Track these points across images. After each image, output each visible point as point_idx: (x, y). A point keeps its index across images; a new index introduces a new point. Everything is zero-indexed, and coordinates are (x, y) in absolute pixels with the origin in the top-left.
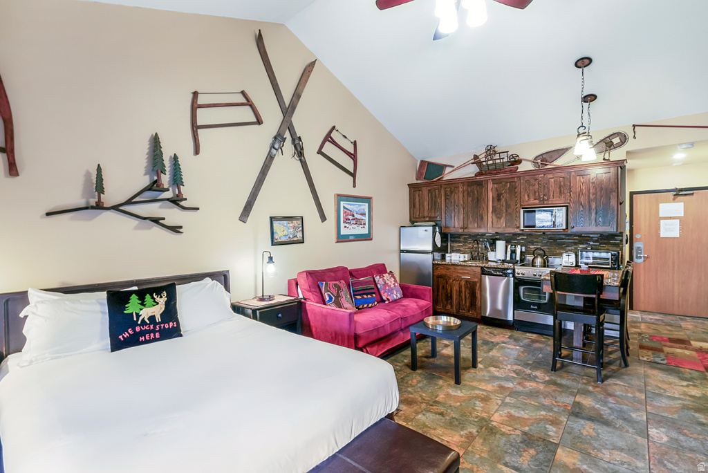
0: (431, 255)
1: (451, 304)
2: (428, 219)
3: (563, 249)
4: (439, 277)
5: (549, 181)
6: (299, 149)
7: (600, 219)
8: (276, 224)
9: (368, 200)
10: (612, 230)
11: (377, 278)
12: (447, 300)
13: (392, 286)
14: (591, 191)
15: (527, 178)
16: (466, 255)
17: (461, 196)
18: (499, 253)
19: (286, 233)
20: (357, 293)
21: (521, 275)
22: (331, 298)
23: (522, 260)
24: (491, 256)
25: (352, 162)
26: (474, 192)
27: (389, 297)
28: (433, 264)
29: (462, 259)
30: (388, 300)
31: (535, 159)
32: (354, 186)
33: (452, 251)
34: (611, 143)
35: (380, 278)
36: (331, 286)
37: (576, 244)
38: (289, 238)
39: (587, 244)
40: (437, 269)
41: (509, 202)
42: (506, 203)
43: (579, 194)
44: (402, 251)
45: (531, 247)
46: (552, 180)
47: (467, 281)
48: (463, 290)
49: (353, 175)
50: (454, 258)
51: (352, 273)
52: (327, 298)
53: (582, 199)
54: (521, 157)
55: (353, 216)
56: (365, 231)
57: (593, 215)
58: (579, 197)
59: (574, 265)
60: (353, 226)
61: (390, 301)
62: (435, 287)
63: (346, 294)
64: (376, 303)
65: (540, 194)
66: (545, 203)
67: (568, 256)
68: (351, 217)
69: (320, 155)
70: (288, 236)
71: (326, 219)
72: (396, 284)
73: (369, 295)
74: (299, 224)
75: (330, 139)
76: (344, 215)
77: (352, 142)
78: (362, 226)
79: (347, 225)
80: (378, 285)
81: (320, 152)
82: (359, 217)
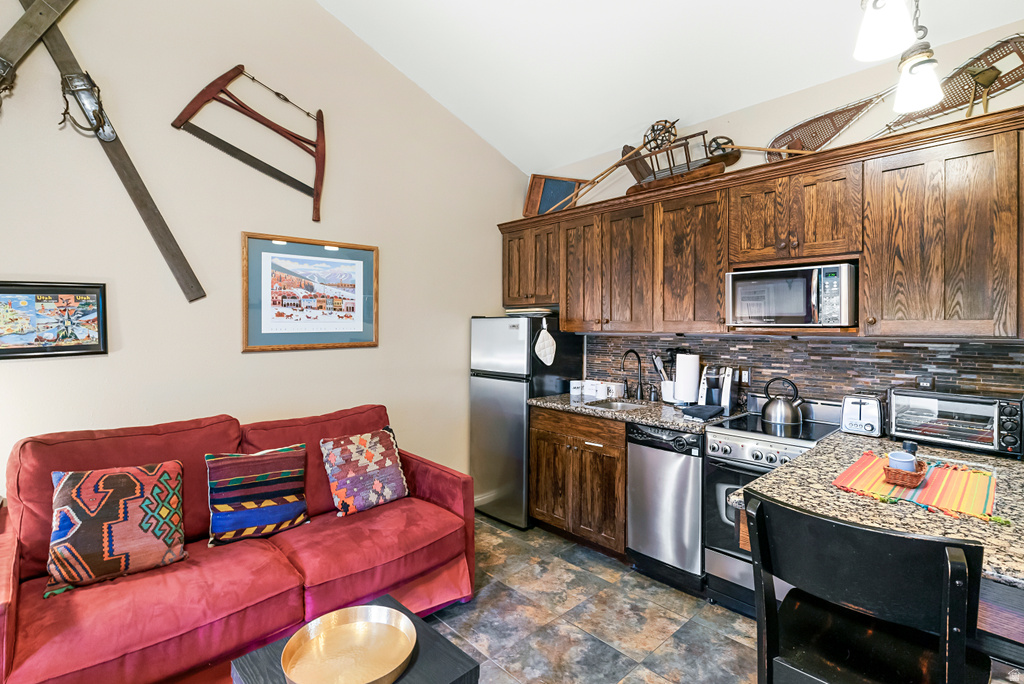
0: (524, 386)
1: (563, 507)
2: (533, 301)
4: (542, 437)
5: (802, 193)
7: (959, 297)
9: (365, 253)
10: (999, 332)
11: (327, 448)
13: (372, 467)
15: (747, 190)
16: (614, 386)
17: (597, 245)
18: (684, 383)
20: (224, 495)
21: (720, 453)
22: (66, 523)
23: (736, 405)
24: (667, 390)
25: (310, 163)
26: (624, 234)
27: (350, 501)
28: (530, 407)
29: (602, 396)
30: (345, 506)
31: (773, 146)
32: (317, 218)
33: (592, 376)
36: (90, 485)
37: (884, 368)
38: (39, 339)
39: (917, 369)
40: (536, 418)
41: (701, 257)
42: (695, 257)
43: (891, 226)
44: (476, 373)
45: (766, 372)
46: (813, 190)
47: (597, 455)
48: (589, 475)
50: (589, 390)
51: (248, 436)
52: (55, 524)
53: (899, 240)
54: (738, 143)
55: (311, 288)
56: (355, 324)
57: (936, 287)
58: (890, 232)
59: (877, 433)
60: (307, 312)
61: (352, 510)
62: (532, 460)
63: (153, 507)
64: (301, 518)
65: (780, 229)
66: (793, 253)
67: (861, 404)
68: (300, 292)
69: (183, 134)
70: (35, 336)
71: (204, 296)
72: (388, 463)
73: (268, 498)
74: (88, 304)
75: (223, 96)
76: (277, 285)
77: (308, 114)
78: (342, 314)
79: (288, 311)
80: (327, 466)
81: (183, 122)
82: (331, 291)
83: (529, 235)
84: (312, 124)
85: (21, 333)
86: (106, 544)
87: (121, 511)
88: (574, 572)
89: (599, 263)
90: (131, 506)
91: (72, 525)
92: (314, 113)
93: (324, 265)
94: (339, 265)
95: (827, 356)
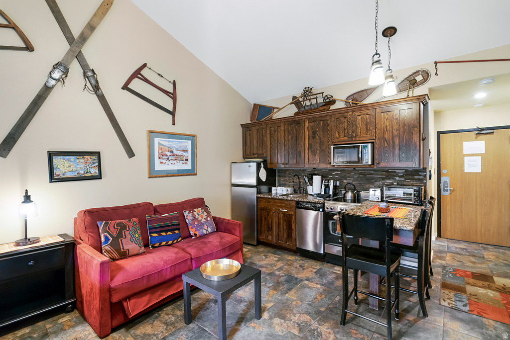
0: (255, 190)
1: (272, 235)
2: (256, 156)
3: (372, 183)
4: (262, 209)
5: (356, 118)
6: (93, 82)
7: (403, 155)
8: (56, 160)
9: (192, 137)
10: (414, 166)
11: (186, 214)
12: (268, 231)
13: (203, 220)
14: (395, 127)
15: (338, 116)
16: (289, 189)
17: (283, 134)
18: (316, 187)
19: (73, 168)
20: (154, 230)
21: (330, 210)
22: (107, 239)
23: (335, 194)
24: (310, 190)
25: (171, 101)
26: (293, 130)
27: (197, 233)
28: (257, 197)
29: (285, 193)
30: (195, 235)
31: (347, 99)
32: (174, 124)
33: (280, 185)
34: (415, 81)
35: (190, 212)
36: (112, 226)
37: (383, 179)
38: (78, 173)
39: (393, 179)
40: (260, 202)
41: (322, 140)
42: (320, 140)
43: (384, 131)
44: (233, 185)
45: (345, 181)
46: (360, 117)
47: (284, 213)
48: (282, 222)
49: (173, 113)
50: (279, 191)
51: (157, 210)
52: (103, 239)
53: (386, 136)
54: (335, 98)
55: (172, 152)
56: (188, 166)
57: (397, 151)
58: (384, 133)
59: (380, 200)
60: (171, 162)
61: (198, 236)
62: (259, 218)
63: (133, 234)
64: (180, 239)
65: (349, 131)
66: (353, 139)
67: (375, 191)
68: (169, 154)
69: (125, 91)
70: (77, 172)
71: (134, 155)
72: (209, 219)
73: (169, 231)
74: (94, 160)
75: (139, 76)
76: (160, 151)
77: (170, 82)
78: (184, 162)
79: (164, 161)
80: (187, 220)
81: (125, 87)
82: (180, 153)
83: (254, 129)
84: (171, 86)
85: (72, 171)
86: (121, 246)
87: (124, 235)
88: (278, 257)
89: (284, 141)
90: (126, 233)
91: (109, 239)
92: (172, 81)
93: (177, 143)
94: (182, 142)
95: (365, 175)
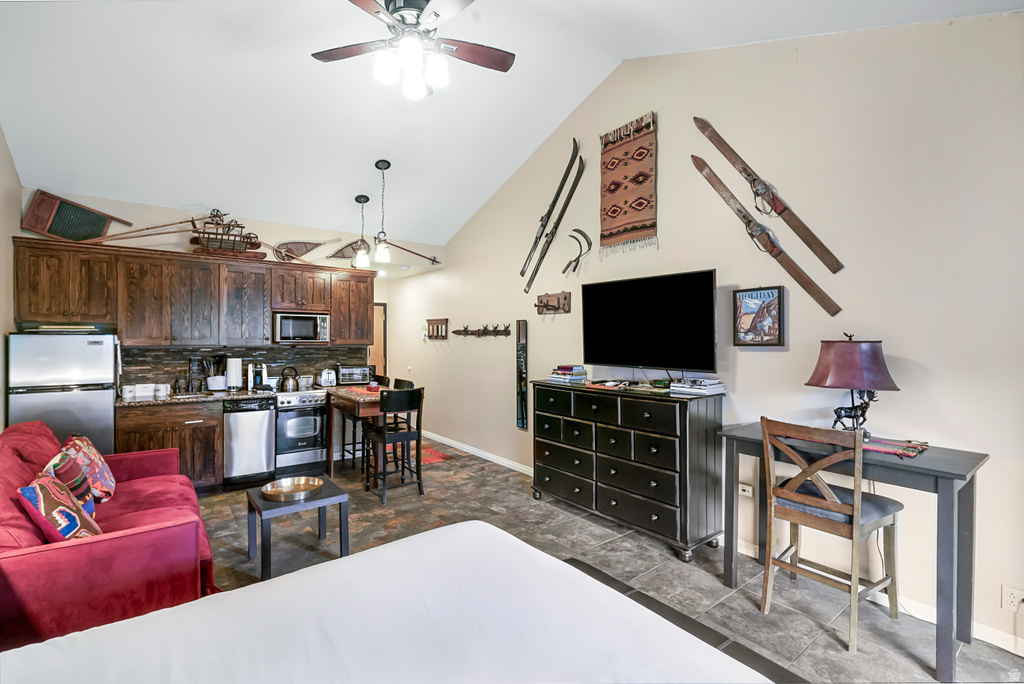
2: (76, 318)
4: (132, 430)
11: (72, 454)
13: (100, 463)
21: (286, 405)
22: (71, 519)
24: (216, 383)
27: (105, 489)
28: (115, 408)
30: (108, 494)
31: (278, 248)
36: (54, 491)
37: (325, 359)
44: (14, 390)
45: (274, 365)
47: (195, 429)
48: (188, 444)
52: (61, 522)
54: (260, 239)
57: (353, 326)
59: (335, 384)
61: (113, 493)
65: (297, 295)
66: (303, 307)
67: (329, 373)
83: (71, 257)
89: (169, 296)
91: (74, 518)
95: (303, 355)
